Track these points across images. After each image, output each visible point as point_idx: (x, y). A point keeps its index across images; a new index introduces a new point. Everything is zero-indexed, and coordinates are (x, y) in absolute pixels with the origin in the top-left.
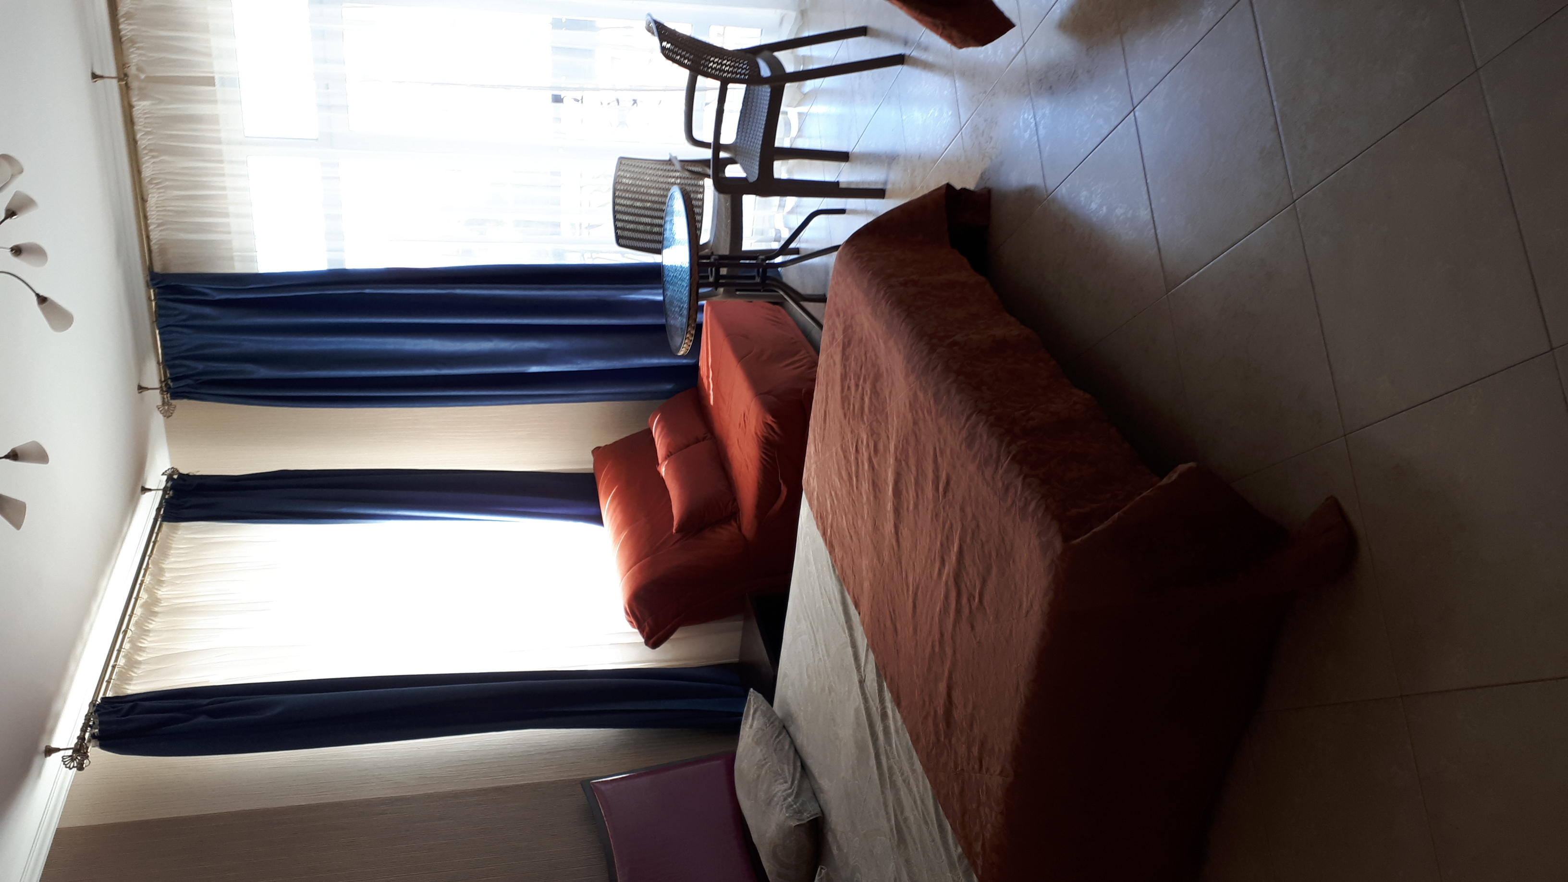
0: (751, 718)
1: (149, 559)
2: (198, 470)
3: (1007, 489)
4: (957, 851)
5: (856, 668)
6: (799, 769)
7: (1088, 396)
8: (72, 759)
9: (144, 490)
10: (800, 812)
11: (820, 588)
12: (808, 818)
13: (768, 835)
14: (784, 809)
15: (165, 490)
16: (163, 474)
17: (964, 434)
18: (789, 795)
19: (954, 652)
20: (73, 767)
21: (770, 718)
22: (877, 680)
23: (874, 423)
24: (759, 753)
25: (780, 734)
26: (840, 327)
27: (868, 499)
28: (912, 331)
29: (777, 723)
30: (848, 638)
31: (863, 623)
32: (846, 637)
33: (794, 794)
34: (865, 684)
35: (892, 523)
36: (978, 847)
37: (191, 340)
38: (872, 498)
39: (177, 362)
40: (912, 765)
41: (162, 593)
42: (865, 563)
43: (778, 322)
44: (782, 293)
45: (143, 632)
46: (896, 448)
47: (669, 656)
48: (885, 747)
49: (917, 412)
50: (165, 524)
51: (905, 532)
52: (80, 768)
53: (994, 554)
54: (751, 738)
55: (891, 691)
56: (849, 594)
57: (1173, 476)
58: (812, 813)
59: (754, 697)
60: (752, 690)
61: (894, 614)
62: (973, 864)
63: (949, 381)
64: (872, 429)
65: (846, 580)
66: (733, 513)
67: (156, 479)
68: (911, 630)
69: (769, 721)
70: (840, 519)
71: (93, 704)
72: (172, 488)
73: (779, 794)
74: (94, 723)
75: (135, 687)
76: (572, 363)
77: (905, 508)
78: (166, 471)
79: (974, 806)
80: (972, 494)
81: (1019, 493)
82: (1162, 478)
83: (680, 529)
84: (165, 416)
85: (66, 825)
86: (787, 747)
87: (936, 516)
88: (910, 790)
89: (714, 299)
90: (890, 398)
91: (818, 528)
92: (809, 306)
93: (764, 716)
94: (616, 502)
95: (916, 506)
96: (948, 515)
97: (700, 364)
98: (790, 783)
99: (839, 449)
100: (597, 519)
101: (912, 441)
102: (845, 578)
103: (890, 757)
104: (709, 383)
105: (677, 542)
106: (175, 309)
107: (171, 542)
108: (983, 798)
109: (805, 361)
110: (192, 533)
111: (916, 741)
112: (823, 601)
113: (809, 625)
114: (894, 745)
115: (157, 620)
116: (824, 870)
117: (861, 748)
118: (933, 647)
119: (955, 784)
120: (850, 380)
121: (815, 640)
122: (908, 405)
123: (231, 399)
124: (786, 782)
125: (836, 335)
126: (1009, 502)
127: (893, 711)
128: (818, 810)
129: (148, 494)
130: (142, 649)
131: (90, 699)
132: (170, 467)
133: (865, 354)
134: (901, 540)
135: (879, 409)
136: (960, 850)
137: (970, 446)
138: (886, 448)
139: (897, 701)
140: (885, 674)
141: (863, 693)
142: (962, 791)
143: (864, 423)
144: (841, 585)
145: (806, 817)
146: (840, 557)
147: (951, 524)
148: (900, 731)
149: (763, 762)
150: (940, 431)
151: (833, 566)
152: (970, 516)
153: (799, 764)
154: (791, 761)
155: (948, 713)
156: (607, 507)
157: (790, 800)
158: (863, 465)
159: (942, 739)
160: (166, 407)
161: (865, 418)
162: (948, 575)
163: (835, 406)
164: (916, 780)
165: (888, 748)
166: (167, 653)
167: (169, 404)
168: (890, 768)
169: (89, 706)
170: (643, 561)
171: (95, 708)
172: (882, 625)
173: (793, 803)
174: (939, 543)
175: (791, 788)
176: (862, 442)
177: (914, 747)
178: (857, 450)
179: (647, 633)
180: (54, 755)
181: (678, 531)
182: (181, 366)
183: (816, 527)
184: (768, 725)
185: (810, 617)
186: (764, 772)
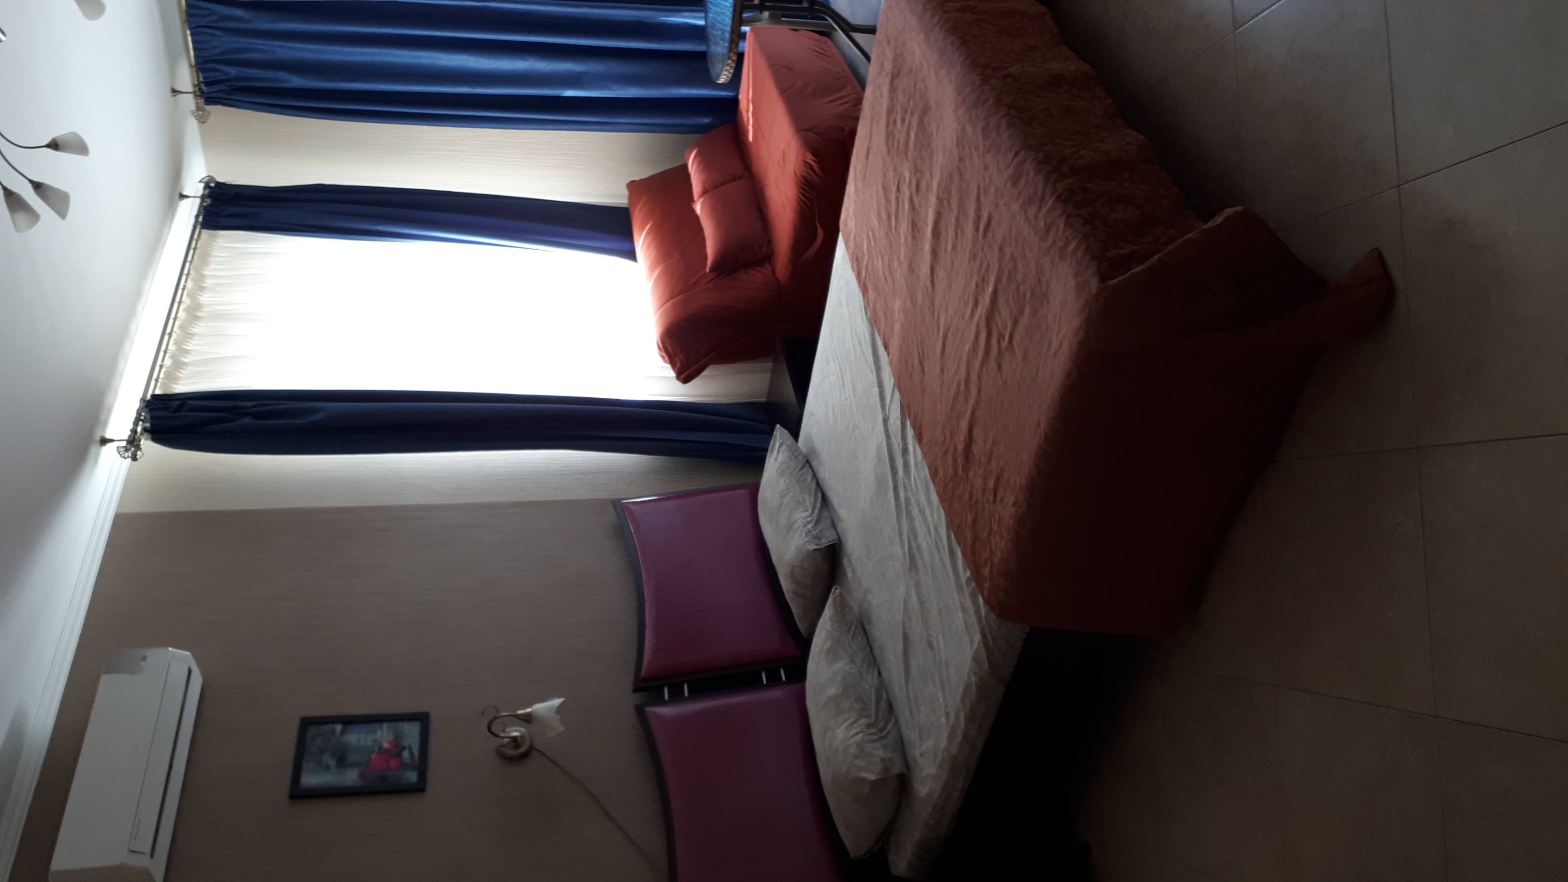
0: (776, 452)
1: (190, 265)
2: (234, 179)
3: (1048, 229)
4: (965, 575)
5: (881, 407)
6: (820, 499)
7: (1141, 137)
8: (127, 450)
9: (183, 196)
10: (817, 538)
11: (851, 331)
12: (826, 543)
13: (787, 557)
14: (804, 535)
15: (203, 198)
16: (200, 182)
17: (1011, 171)
18: (809, 522)
19: (979, 391)
20: (128, 457)
21: (795, 452)
22: (901, 418)
23: (919, 161)
24: (782, 484)
25: (803, 467)
26: (890, 56)
27: (906, 240)
28: (966, 59)
29: (801, 458)
30: (876, 379)
31: (891, 364)
32: (873, 377)
33: (814, 522)
34: (888, 423)
35: (928, 264)
36: (986, 571)
37: (224, 43)
38: (910, 238)
39: (210, 65)
40: (928, 496)
41: (204, 298)
42: (897, 305)
43: (825, 55)
44: (831, 21)
45: (187, 335)
46: (939, 186)
47: (698, 392)
48: (903, 480)
49: (964, 148)
50: (205, 232)
51: (941, 274)
52: (134, 458)
53: (1028, 295)
54: (775, 469)
55: (914, 428)
56: (880, 335)
57: (1219, 220)
58: (830, 539)
59: (780, 433)
60: (778, 426)
61: (923, 354)
62: (980, 587)
63: (999, 115)
64: (915, 166)
65: (877, 321)
66: (768, 257)
67: (194, 187)
68: (938, 370)
69: (793, 455)
70: (875, 261)
71: (143, 400)
72: (210, 196)
73: (800, 521)
74: (145, 418)
75: (182, 387)
76: (610, 89)
77: (943, 248)
78: (203, 179)
79: (985, 534)
80: (1013, 234)
81: (1060, 233)
82: (1206, 223)
83: (715, 268)
84: (199, 122)
85: (125, 510)
86: (809, 480)
87: (974, 256)
88: (925, 519)
89: (758, 24)
90: (937, 134)
91: (853, 270)
92: (858, 37)
93: (790, 450)
94: (650, 238)
95: (954, 247)
96: (985, 255)
97: (740, 97)
98: (810, 511)
99: (880, 188)
100: (631, 255)
101: (956, 179)
102: (877, 320)
103: (908, 489)
104: (748, 118)
105: (711, 280)
106: (205, 9)
107: (209, 249)
108: (995, 527)
109: (851, 97)
110: (233, 242)
111: (934, 474)
112: (853, 343)
113: (838, 368)
114: (913, 479)
115: (201, 324)
116: (838, 589)
117: (880, 481)
118: (958, 386)
119: (969, 515)
120: (897, 113)
121: (843, 380)
122: (955, 140)
123: (265, 108)
124: (806, 511)
125: (886, 65)
126: (1050, 241)
127: (914, 447)
128: (836, 537)
129: (185, 201)
130: (187, 352)
131: (140, 396)
132: (206, 175)
133: (915, 85)
134: (936, 282)
135: (924, 144)
136: (968, 573)
137: (1015, 184)
138: (929, 187)
139: (919, 438)
140: (909, 412)
141: (887, 431)
142: (975, 521)
143: (908, 161)
144: (872, 327)
145: (824, 542)
146: (873, 299)
147: (989, 265)
148: (920, 466)
149: (786, 492)
150: (986, 168)
151: (865, 308)
152: (1008, 256)
153: (820, 495)
154: (813, 493)
155: (968, 450)
156: (641, 242)
157: (809, 526)
158: (903, 203)
159: (960, 472)
160: (201, 113)
161: (910, 154)
162: (980, 317)
163: (879, 142)
164: (932, 510)
165: (907, 481)
166: (213, 356)
167: (203, 110)
168: (907, 500)
169: (140, 401)
170: (676, 298)
171: (145, 404)
172: (910, 366)
173: (812, 529)
174: (974, 284)
175: (811, 516)
176: (904, 180)
177: (932, 480)
178: (898, 189)
179: (679, 369)
180: (109, 445)
181: (711, 270)
182: (214, 70)
183: (851, 269)
184: (792, 459)
185: (840, 359)
186: (786, 501)
